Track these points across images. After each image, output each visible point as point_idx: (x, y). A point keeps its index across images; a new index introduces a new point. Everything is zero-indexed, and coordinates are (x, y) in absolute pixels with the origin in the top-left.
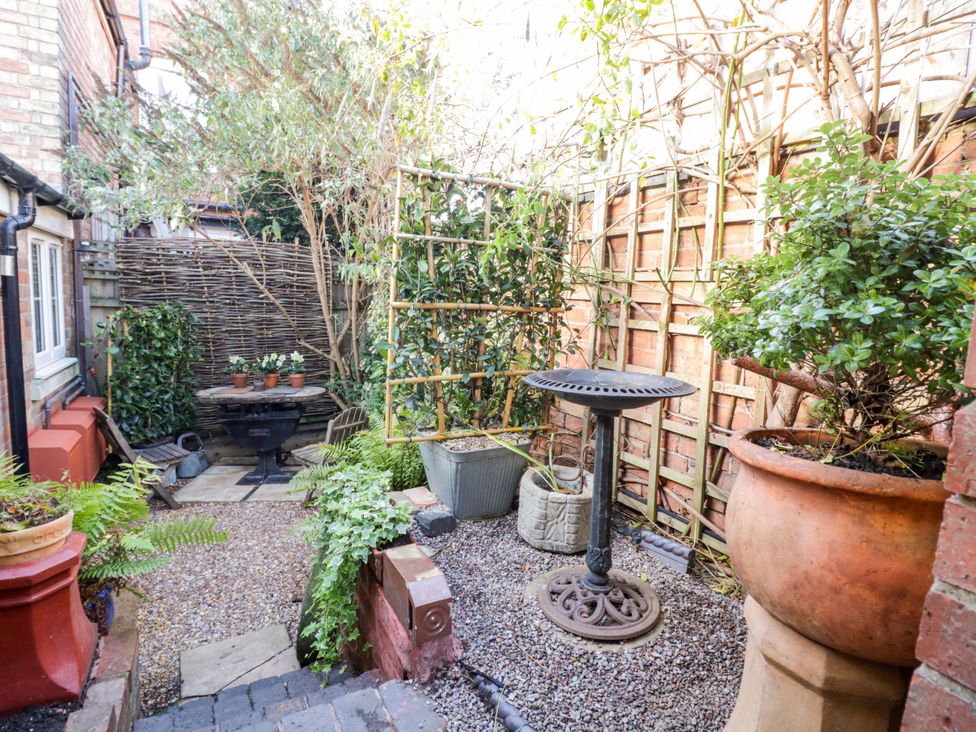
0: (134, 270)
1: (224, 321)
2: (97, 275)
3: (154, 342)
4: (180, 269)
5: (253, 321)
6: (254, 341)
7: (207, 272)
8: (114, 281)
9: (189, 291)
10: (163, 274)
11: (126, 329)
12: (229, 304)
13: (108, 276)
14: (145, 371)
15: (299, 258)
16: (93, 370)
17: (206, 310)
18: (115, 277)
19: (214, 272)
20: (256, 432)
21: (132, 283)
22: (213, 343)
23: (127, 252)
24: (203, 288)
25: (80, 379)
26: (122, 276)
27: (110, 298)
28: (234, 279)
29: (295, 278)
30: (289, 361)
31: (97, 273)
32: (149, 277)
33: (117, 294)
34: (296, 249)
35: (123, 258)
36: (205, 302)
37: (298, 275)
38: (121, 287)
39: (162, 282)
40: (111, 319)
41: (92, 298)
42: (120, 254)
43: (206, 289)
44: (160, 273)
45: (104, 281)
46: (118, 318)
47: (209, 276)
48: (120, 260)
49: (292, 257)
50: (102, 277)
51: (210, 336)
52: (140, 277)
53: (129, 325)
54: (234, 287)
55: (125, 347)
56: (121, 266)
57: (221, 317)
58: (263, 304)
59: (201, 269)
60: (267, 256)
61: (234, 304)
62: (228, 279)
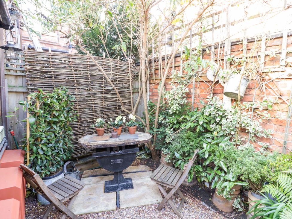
0: (35, 70)
1: (84, 99)
2: (12, 73)
3: (54, 112)
4: (61, 70)
5: (98, 99)
6: (99, 109)
7: (76, 73)
8: (22, 76)
9: (67, 83)
10: (52, 73)
11: (38, 105)
12: (88, 90)
13: (19, 73)
14: (48, 131)
15: (120, 66)
16: (12, 131)
17: (76, 93)
18: (23, 74)
19: (79, 72)
20: (115, 161)
21: (34, 78)
22: (80, 111)
23: (31, 59)
24: (74, 81)
25: (6, 144)
26: (28, 73)
27: (20, 87)
28: (89, 76)
29: (118, 77)
30: (128, 120)
31: (12, 72)
32: (45, 74)
33: (25, 85)
34: (118, 62)
35: (29, 62)
36: (75, 89)
37: (119, 75)
38: (28, 80)
39: (52, 77)
40: (29, 99)
41: (9, 86)
42: (27, 60)
43: (75, 81)
44: (51, 72)
45: (16, 76)
46: (34, 98)
47: (77, 74)
48: (27, 63)
49: (117, 66)
50: (16, 74)
51: (78, 107)
52: (39, 74)
53: (40, 102)
54: (90, 80)
55: (38, 117)
56: (28, 67)
57: (83, 97)
58: (103, 89)
59: (73, 71)
60: (105, 65)
61: (90, 90)
62: (86, 76)
